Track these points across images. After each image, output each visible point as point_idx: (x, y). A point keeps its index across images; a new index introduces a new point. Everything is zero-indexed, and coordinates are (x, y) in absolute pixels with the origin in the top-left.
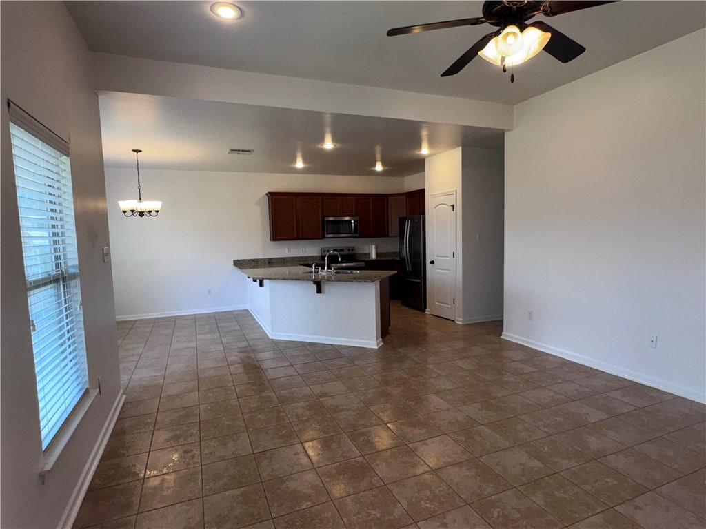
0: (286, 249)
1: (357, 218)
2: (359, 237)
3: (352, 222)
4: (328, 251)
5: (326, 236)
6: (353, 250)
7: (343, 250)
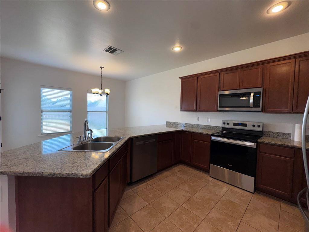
1: (261, 90)
2: (262, 111)
3: (252, 94)
4: (228, 124)
5: (219, 109)
6: (259, 126)
7: (245, 125)
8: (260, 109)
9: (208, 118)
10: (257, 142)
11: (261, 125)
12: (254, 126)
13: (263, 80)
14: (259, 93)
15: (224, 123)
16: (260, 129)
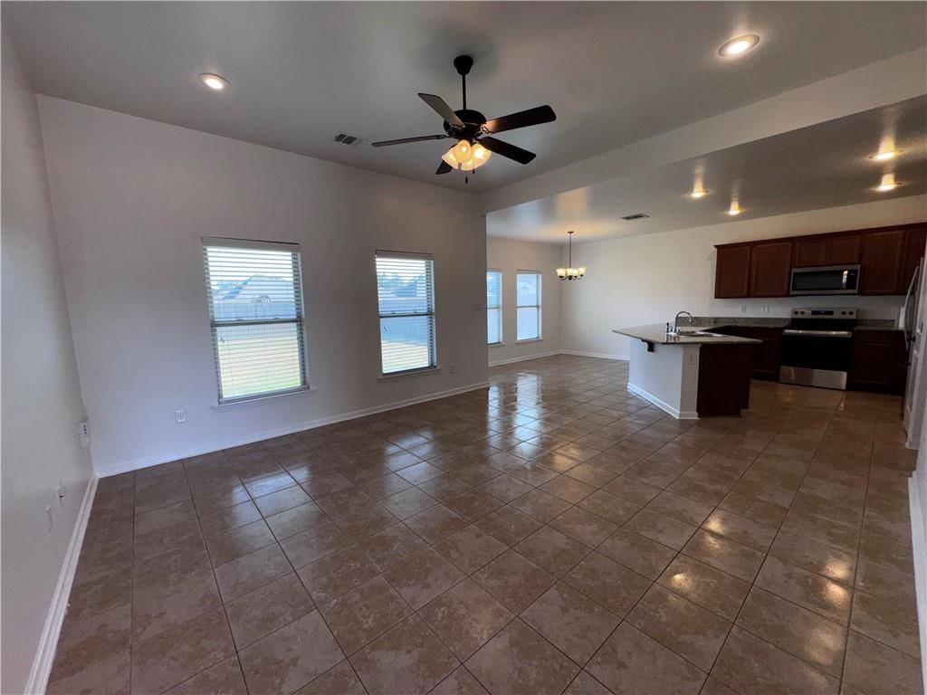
0: (740, 309)
1: (858, 267)
2: (858, 294)
3: (846, 272)
4: (803, 313)
5: (792, 293)
6: (851, 313)
7: (831, 313)
8: (856, 291)
9: (764, 307)
10: (852, 330)
11: (855, 311)
12: (844, 313)
13: (861, 255)
14: (856, 271)
15: (796, 313)
16: (854, 317)
